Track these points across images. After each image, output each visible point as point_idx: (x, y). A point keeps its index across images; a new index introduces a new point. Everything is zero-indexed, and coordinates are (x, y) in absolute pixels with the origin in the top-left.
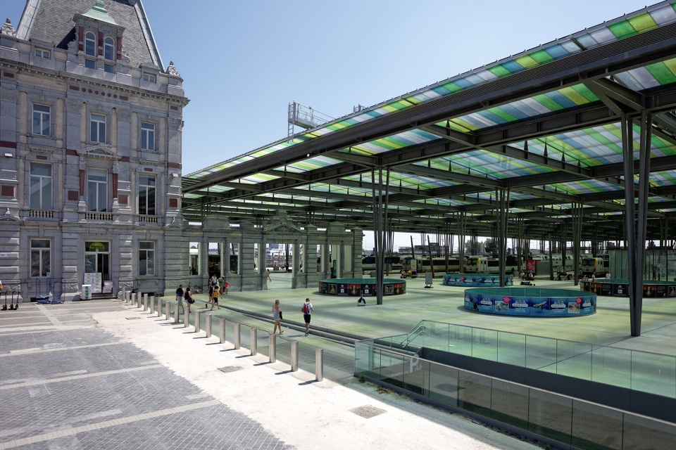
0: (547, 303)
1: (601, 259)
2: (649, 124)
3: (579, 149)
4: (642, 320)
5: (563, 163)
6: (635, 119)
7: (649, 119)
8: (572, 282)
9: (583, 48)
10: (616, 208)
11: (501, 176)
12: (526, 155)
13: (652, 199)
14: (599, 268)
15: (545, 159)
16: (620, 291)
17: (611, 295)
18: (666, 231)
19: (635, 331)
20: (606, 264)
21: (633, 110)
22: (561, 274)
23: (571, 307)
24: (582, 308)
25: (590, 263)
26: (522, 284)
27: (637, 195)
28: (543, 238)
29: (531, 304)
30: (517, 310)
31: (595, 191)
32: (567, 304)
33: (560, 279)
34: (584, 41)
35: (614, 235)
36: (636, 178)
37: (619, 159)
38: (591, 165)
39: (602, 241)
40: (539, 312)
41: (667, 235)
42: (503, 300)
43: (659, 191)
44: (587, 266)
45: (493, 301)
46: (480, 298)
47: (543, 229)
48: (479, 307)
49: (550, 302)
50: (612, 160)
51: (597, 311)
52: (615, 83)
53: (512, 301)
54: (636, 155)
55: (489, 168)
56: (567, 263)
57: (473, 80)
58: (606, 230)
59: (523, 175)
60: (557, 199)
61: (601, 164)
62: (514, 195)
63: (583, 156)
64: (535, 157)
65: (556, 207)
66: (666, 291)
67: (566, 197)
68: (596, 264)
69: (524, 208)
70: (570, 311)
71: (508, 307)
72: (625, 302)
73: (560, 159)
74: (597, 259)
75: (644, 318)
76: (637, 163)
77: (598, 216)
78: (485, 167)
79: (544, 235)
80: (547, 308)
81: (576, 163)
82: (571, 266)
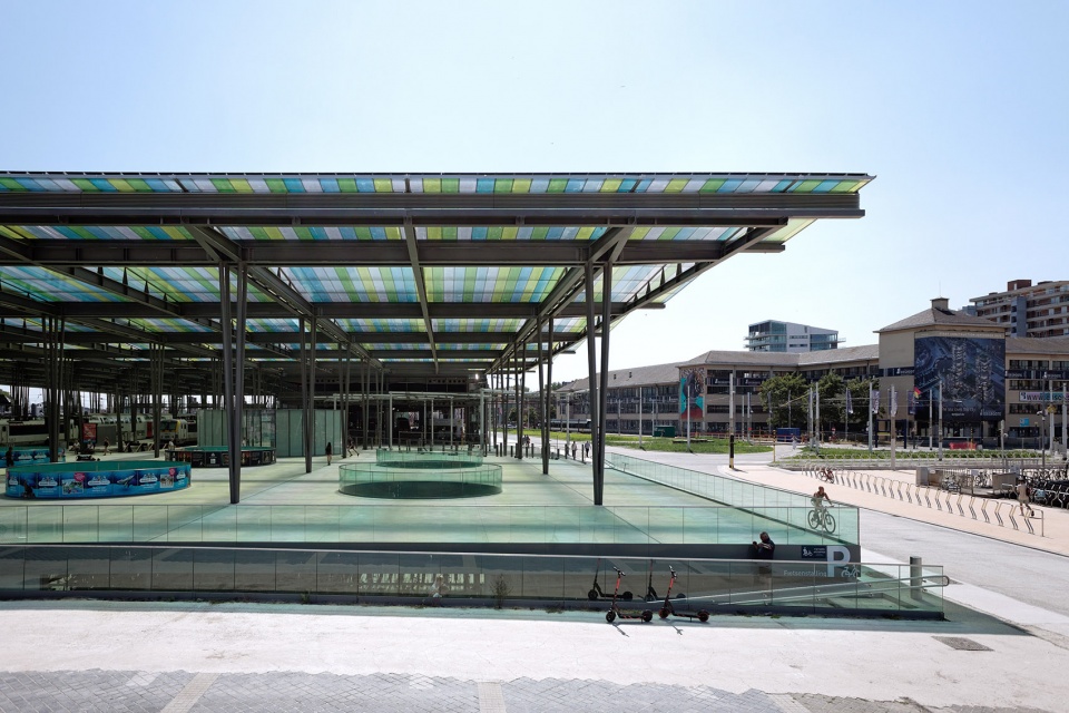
0: (135, 477)
1: (184, 421)
2: (245, 274)
3: (166, 280)
4: (241, 489)
5: (146, 294)
6: (231, 267)
7: (245, 269)
8: (152, 453)
9: (185, 190)
10: (203, 353)
11: (51, 297)
12: (100, 280)
13: (249, 346)
14: (183, 433)
15: (124, 287)
16: (213, 461)
17: (203, 467)
18: (259, 386)
19: (235, 499)
20: (193, 428)
21: (230, 260)
22: (132, 443)
23: (163, 480)
24: (176, 480)
25: (171, 427)
26: (80, 458)
27: (234, 341)
28: (96, 388)
29: (113, 480)
30: (95, 490)
31: (180, 330)
32: (158, 476)
33: (130, 451)
34: (187, 184)
35: (196, 387)
36: (235, 322)
37: (215, 298)
38: (179, 300)
39: (182, 395)
40: (126, 490)
41: (260, 390)
42: (75, 478)
43: (252, 337)
44: (167, 432)
45: (59, 481)
46: (37, 478)
47: (99, 376)
48: (36, 491)
49: (139, 475)
50: (204, 298)
51: (192, 484)
52: (215, 231)
53: (88, 478)
54: (233, 298)
55: (33, 284)
56: (139, 427)
57: (45, 184)
58: (188, 381)
59: (87, 300)
60: (132, 337)
61: (190, 300)
62: (70, 326)
63: (170, 288)
64: (111, 284)
65: (125, 346)
66: (260, 458)
67: (143, 335)
68: (179, 428)
69: (79, 345)
70: (162, 486)
71: (81, 488)
72: (224, 473)
73: (142, 288)
74: (179, 421)
75: (243, 487)
76: (234, 305)
77: (180, 361)
78: (28, 282)
79: (99, 384)
80: (135, 484)
81: (161, 296)
82: (143, 432)
